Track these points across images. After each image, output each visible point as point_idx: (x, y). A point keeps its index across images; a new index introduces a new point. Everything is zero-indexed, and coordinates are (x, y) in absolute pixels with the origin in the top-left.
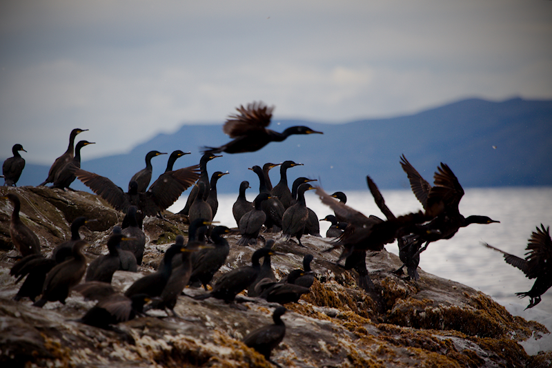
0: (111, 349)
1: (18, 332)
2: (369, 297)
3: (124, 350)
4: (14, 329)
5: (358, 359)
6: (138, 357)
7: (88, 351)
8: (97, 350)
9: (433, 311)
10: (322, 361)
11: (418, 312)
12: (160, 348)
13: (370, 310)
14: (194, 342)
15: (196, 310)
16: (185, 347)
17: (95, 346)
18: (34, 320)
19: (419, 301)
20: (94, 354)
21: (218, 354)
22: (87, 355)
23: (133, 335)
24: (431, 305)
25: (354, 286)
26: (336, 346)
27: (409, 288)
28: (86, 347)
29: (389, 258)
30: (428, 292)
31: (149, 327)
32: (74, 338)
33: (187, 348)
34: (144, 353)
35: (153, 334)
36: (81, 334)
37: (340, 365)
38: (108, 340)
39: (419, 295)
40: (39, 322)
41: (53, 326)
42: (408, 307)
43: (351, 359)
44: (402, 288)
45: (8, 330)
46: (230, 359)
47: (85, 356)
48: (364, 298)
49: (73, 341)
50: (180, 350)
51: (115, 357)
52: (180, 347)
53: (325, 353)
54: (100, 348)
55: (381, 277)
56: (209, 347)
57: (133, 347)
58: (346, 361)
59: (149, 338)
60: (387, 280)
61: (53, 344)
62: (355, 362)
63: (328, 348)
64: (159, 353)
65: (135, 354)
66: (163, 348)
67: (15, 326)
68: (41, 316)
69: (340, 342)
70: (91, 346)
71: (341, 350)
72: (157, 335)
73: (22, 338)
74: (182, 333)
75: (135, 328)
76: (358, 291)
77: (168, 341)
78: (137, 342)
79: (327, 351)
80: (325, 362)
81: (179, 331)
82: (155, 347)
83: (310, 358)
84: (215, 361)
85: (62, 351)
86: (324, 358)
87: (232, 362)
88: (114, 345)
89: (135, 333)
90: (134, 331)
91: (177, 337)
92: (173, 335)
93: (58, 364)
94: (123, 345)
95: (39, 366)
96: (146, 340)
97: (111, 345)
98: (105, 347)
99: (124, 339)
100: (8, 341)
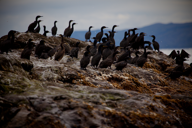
1: (70, 71)
2: (159, 66)
3: (99, 77)
5: (162, 81)
6: (103, 79)
7: (89, 77)
12: (108, 77)
14: (118, 75)
17: (91, 76)
25: (155, 63)
26: (156, 77)
27: (171, 64)
29: (164, 55)
31: (105, 71)
33: (116, 77)
34: (104, 77)
36: (87, 73)
37: (157, 83)
39: (173, 66)
41: (78, 70)
42: (170, 69)
43: (160, 81)
45: (67, 71)
46: (128, 80)
47: (88, 79)
48: (158, 66)
49: (84, 74)
51: (96, 79)
52: (114, 77)
55: (163, 61)
56: (122, 76)
61: (80, 75)
71: (157, 79)
72: (107, 73)
73: (72, 73)
76: (156, 65)
77: (110, 75)
78: (102, 75)
79: (153, 79)
83: (149, 81)
84: (124, 80)
85: (83, 77)
86: (152, 81)
87: (129, 81)
88: (96, 76)
89: (101, 73)
90: (101, 72)
91: (113, 74)
92: (112, 73)
93: (82, 80)
94: (98, 76)
95: (76, 81)
96: (104, 75)
97: (95, 76)
98: (93, 76)
99: (98, 74)
100: (68, 74)
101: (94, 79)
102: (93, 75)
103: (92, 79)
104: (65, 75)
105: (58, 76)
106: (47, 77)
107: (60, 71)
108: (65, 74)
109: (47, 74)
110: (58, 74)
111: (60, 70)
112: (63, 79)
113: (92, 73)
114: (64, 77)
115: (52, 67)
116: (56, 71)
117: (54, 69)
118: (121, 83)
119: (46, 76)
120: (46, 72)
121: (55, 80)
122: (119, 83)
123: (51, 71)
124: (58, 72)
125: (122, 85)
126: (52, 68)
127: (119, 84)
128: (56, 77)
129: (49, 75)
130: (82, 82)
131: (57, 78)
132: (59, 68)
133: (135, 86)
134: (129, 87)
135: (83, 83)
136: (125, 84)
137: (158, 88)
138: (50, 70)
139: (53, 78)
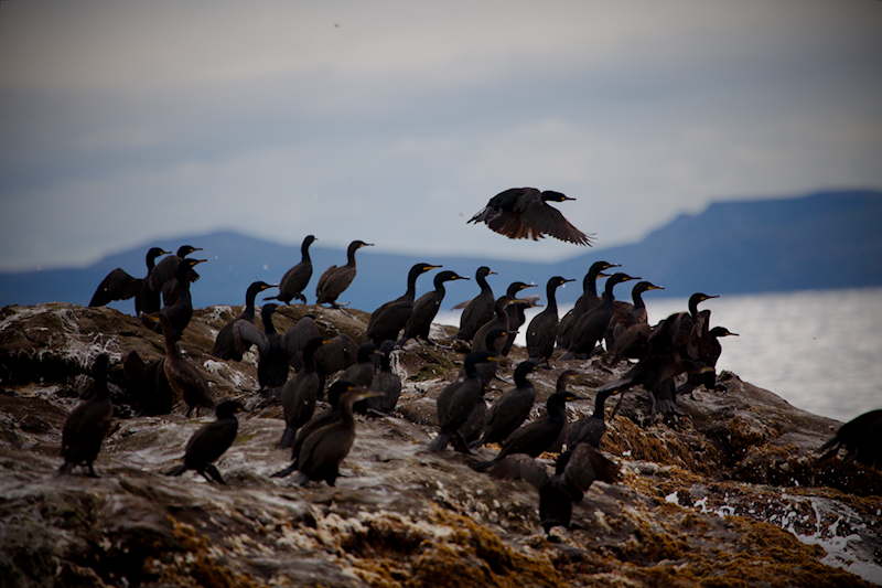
0: (279, 534)
1: (136, 515)
2: (711, 445)
3: (296, 534)
4: (130, 511)
5: (649, 535)
6: (316, 544)
7: (245, 537)
8: (259, 536)
9: (799, 461)
10: (598, 539)
11: (778, 463)
12: (352, 530)
13: (712, 463)
14: (399, 521)
15: (422, 474)
16: (386, 528)
17: (257, 530)
18: (171, 497)
19: (780, 448)
20: (254, 542)
21: (433, 536)
22: (244, 543)
23: (313, 514)
24: (796, 453)
25: (690, 430)
26: (619, 517)
27: (767, 431)
28: (243, 532)
29: (743, 390)
30: (793, 435)
31: (337, 501)
32: (226, 521)
33: (390, 529)
34: (327, 537)
35: (342, 510)
36: (238, 515)
37: (624, 544)
38: (275, 521)
39: (781, 440)
40: (178, 499)
41: (197, 504)
42: (764, 457)
43: (639, 536)
44: (757, 431)
45: (122, 513)
46: (450, 542)
47: (240, 545)
48: (703, 446)
49: (225, 524)
50: (380, 532)
51: (283, 544)
52: (380, 528)
53: (604, 527)
54: (263, 533)
55: (728, 417)
56: (422, 526)
57: (311, 530)
58: (633, 539)
59: (337, 516)
60: (736, 421)
61: (184, 530)
62: (645, 539)
63: (608, 520)
64: (350, 538)
65: (313, 540)
66: (357, 530)
67: (132, 508)
68: (182, 490)
69: (625, 512)
70: (250, 531)
71: (625, 524)
72: (349, 512)
73: (141, 524)
74: (384, 509)
75: (317, 503)
76: (696, 438)
77: (363, 520)
78: (318, 523)
79: (606, 526)
80: (603, 540)
81: (379, 506)
82: (344, 529)
83: (582, 535)
84: (429, 545)
85: (196, 540)
86: (601, 536)
87: (452, 547)
88: (284, 528)
89: (317, 510)
90: (315, 508)
91: (377, 514)
92: (372, 512)
93: (190, 558)
94: (296, 527)
95: (163, 562)
96: (332, 520)
97: (278, 528)
98: (270, 532)
99: (298, 519)
100: (121, 528)
101: (271, 544)
102: (269, 527)
103: (260, 546)
104: (106, 535)
105: (76, 541)
106: (19, 548)
107: (86, 515)
108: (105, 530)
109: (18, 531)
110: (72, 532)
111: (90, 509)
112: (97, 557)
113: (266, 516)
114: (101, 544)
115: (46, 499)
116: (67, 515)
117: (55, 505)
118: (412, 557)
119: (13, 541)
120: (17, 523)
121: (57, 560)
122: (406, 558)
123: (40, 517)
124: (78, 522)
125: (418, 569)
126: (49, 500)
127: (404, 562)
128: (61, 544)
129: (30, 536)
130: (188, 565)
131: (66, 553)
132: (83, 501)
133: (481, 573)
134: (448, 577)
135: (193, 574)
136: (432, 562)
137: (612, 575)
138: (36, 513)
139: (46, 552)
